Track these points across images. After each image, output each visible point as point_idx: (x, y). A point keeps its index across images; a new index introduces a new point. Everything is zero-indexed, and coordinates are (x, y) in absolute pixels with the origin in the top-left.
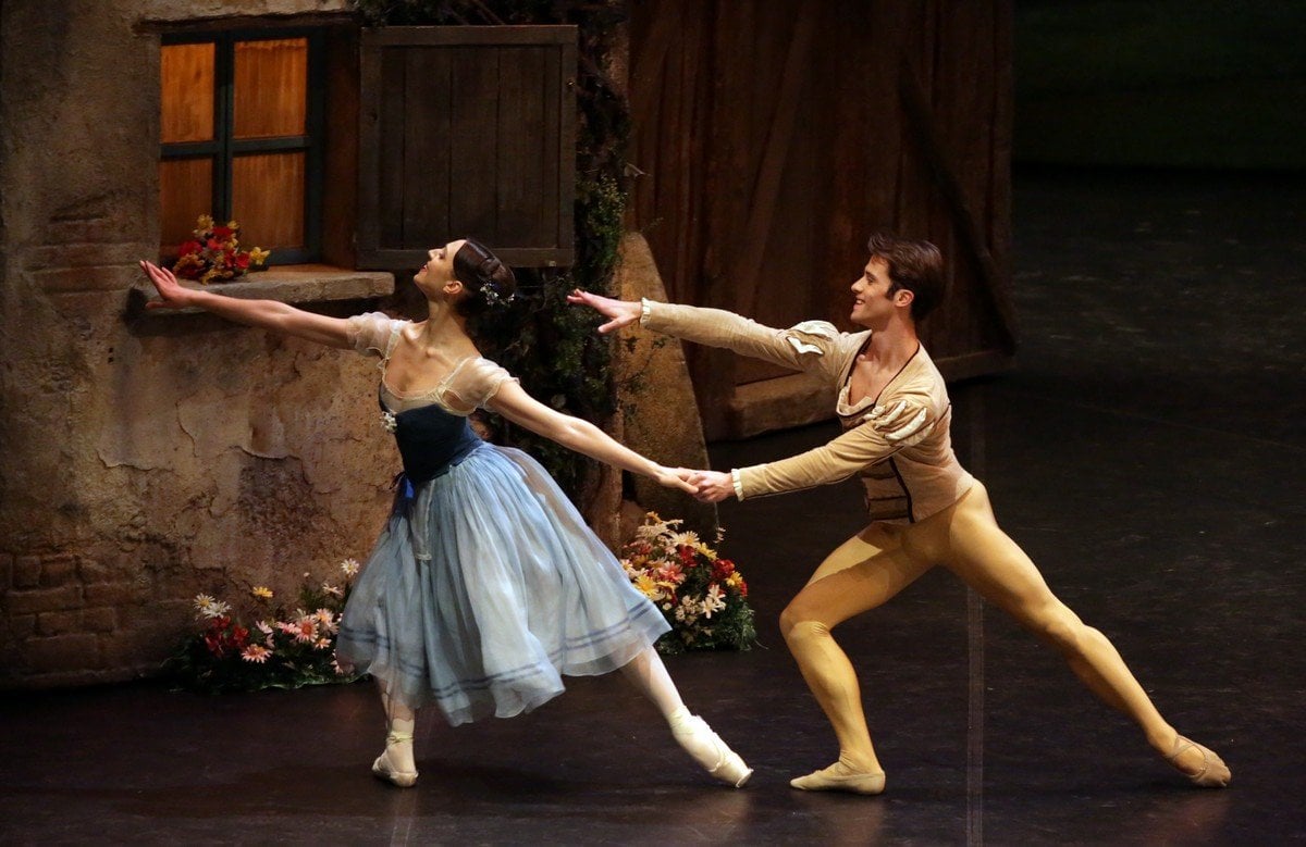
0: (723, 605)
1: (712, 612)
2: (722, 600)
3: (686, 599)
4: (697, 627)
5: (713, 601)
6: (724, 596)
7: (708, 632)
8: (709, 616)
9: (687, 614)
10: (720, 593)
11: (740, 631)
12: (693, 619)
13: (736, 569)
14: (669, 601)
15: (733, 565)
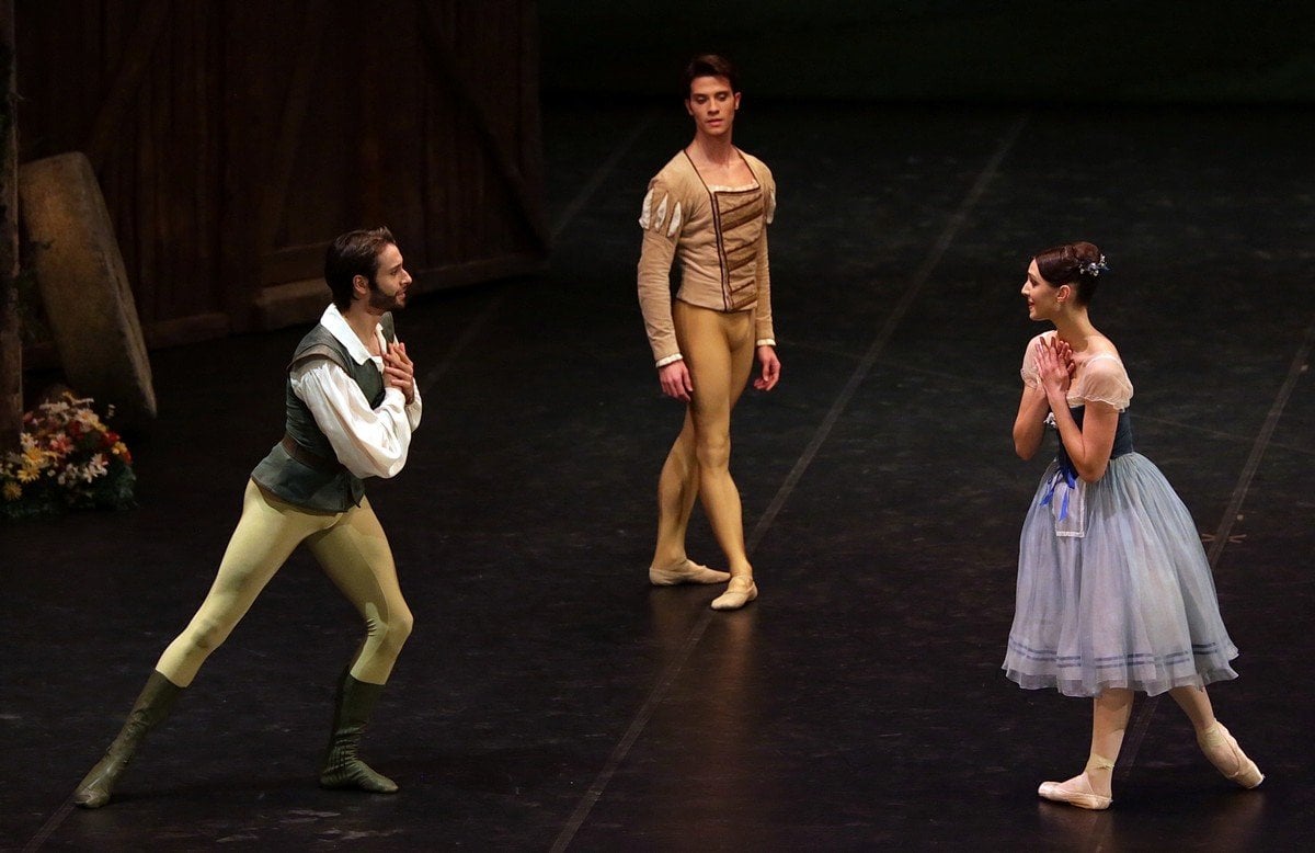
0: (104, 471)
1: (93, 477)
2: (105, 467)
3: (70, 466)
4: (78, 491)
5: (96, 467)
6: (106, 463)
7: (89, 495)
8: (90, 481)
9: (68, 479)
10: (103, 460)
11: (118, 493)
12: (72, 483)
13: (121, 441)
14: (54, 469)
15: (118, 437)
